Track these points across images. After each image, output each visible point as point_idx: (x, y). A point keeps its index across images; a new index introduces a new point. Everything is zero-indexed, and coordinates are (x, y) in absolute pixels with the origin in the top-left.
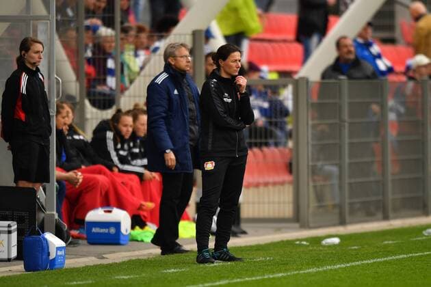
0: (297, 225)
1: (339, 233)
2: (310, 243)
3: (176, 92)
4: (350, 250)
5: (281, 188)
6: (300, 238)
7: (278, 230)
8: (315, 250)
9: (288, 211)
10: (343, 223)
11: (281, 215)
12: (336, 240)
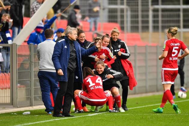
0: (12, 106)
1: (30, 110)
2: (18, 114)
3: (66, 47)
4: (35, 117)
5: (5, 90)
6: (14, 111)
7: (4, 108)
8: (20, 117)
9: (8, 100)
10: (31, 105)
11: (5, 102)
12: (29, 113)
